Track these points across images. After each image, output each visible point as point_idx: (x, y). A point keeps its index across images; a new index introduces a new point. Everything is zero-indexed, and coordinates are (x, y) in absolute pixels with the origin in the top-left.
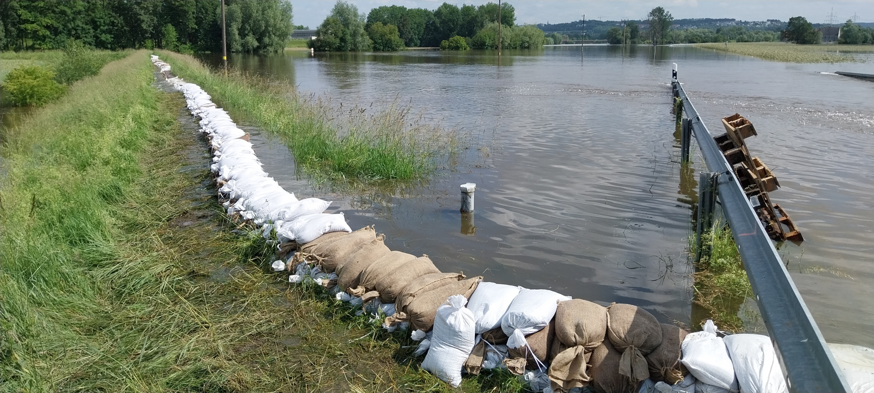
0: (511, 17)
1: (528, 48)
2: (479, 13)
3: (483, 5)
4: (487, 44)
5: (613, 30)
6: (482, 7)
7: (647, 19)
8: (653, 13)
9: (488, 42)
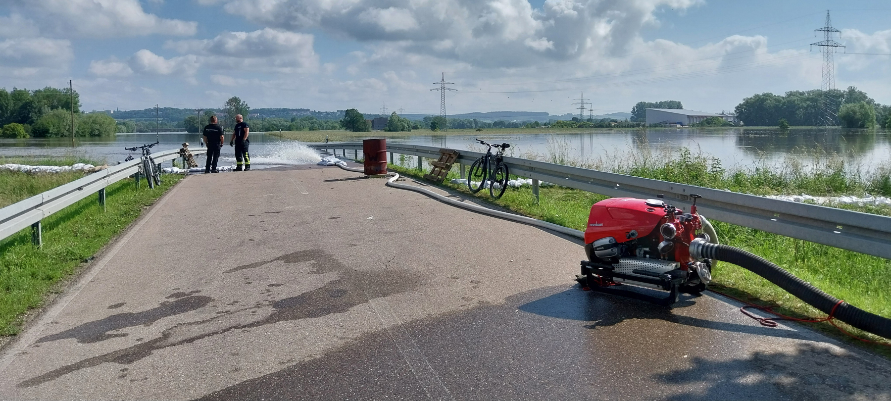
0: (76, 104)
1: (99, 135)
2: (36, 98)
3: (39, 90)
4: (50, 132)
5: (190, 118)
6: (37, 92)
7: (225, 108)
8: (230, 102)
9: (52, 129)
